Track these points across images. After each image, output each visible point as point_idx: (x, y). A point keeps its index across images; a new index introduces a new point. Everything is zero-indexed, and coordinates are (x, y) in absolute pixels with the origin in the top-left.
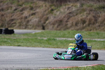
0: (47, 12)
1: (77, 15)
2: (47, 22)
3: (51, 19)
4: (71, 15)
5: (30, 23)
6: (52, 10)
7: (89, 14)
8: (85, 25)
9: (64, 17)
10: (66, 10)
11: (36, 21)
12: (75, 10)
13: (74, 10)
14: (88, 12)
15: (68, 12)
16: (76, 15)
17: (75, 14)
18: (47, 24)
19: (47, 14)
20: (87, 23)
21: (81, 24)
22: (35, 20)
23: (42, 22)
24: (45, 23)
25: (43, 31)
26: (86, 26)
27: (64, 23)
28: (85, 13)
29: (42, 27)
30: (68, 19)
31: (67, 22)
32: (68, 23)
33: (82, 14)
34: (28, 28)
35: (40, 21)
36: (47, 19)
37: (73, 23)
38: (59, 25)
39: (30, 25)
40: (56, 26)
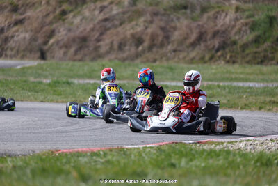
0: (51, 17)
1: (123, 26)
2: (51, 41)
3: (62, 34)
4: (108, 24)
5: (11, 44)
6: (64, 13)
7: (151, 22)
8: (140, 48)
9: (93, 30)
10: (97, 12)
11: (25, 38)
12: (118, 14)
13: (114, 12)
14: (149, 18)
15: (101, 17)
16: (121, 24)
17: (117, 23)
18: (52, 45)
19: (51, 23)
20: (146, 44)
21: (131, 45)
22: (22, 36)
23: (40, 41)
24: (46, 43)
25: (42, 62)
26: (143, 51)
27: (92, 44)
28: (142, 19)
29: (38, 54)
30: (102, 34)
31: (98, 40)
32: (101, 43)
33: (134, 23)
34: (6, 56)
35: (34, 39)
36: (52, 34)
37: (112, 43)
38: (80, 48)
39: (12, 49)
40: (72, 50)
